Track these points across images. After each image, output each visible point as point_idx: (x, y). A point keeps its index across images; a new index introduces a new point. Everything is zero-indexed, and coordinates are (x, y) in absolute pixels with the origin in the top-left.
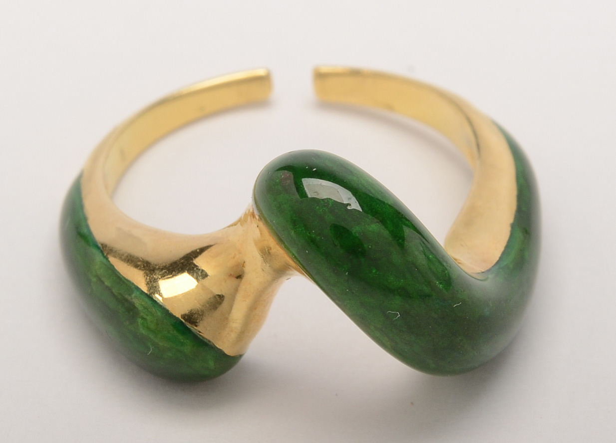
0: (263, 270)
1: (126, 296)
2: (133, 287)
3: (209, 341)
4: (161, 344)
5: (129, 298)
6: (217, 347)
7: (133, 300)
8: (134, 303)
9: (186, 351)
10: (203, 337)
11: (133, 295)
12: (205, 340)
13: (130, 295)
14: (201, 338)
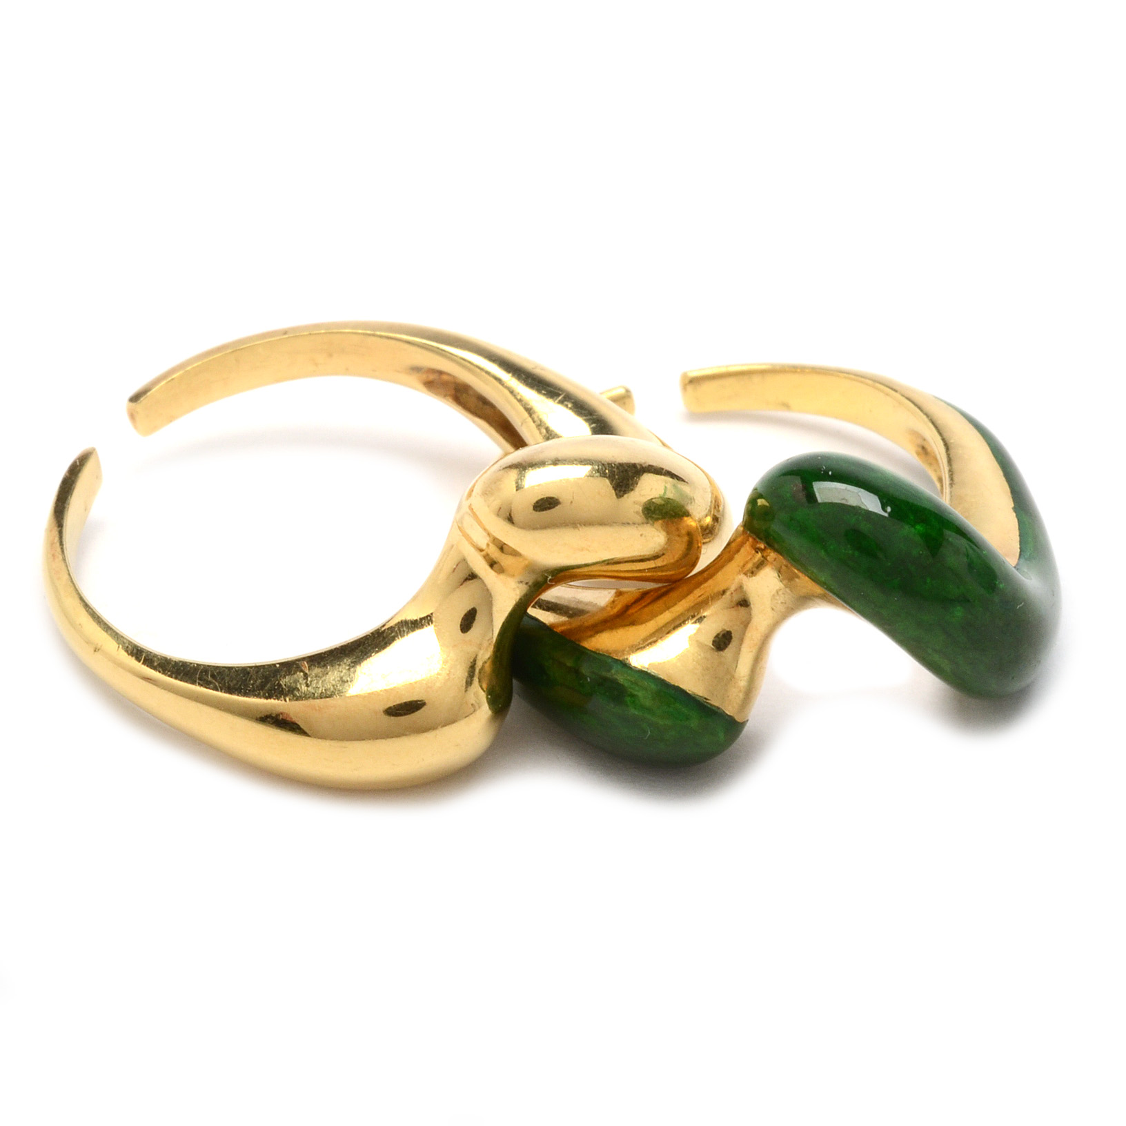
0: (773, 609)
1: (604, 674)
2: (610, 660)
3: (718, 708)
4: (661, 722)
5: (608, 675)
6: (727, 714)
7: (615, 676)
8: (617, 679)
9: (692, 725)
10: (711, 705)
11: (613, 671)
12: (714, 708)
13: (609, 671)
14: (709, 706)
